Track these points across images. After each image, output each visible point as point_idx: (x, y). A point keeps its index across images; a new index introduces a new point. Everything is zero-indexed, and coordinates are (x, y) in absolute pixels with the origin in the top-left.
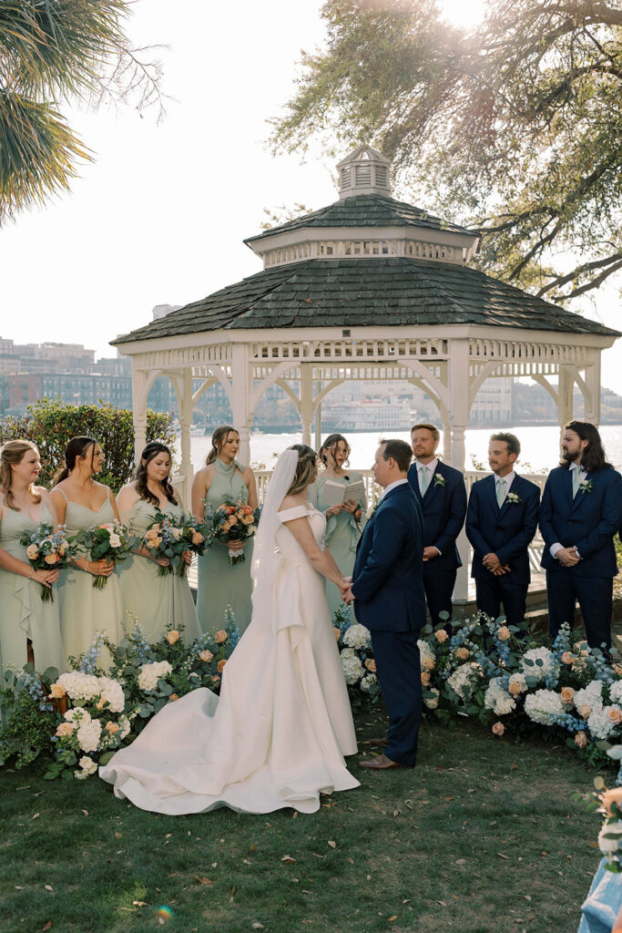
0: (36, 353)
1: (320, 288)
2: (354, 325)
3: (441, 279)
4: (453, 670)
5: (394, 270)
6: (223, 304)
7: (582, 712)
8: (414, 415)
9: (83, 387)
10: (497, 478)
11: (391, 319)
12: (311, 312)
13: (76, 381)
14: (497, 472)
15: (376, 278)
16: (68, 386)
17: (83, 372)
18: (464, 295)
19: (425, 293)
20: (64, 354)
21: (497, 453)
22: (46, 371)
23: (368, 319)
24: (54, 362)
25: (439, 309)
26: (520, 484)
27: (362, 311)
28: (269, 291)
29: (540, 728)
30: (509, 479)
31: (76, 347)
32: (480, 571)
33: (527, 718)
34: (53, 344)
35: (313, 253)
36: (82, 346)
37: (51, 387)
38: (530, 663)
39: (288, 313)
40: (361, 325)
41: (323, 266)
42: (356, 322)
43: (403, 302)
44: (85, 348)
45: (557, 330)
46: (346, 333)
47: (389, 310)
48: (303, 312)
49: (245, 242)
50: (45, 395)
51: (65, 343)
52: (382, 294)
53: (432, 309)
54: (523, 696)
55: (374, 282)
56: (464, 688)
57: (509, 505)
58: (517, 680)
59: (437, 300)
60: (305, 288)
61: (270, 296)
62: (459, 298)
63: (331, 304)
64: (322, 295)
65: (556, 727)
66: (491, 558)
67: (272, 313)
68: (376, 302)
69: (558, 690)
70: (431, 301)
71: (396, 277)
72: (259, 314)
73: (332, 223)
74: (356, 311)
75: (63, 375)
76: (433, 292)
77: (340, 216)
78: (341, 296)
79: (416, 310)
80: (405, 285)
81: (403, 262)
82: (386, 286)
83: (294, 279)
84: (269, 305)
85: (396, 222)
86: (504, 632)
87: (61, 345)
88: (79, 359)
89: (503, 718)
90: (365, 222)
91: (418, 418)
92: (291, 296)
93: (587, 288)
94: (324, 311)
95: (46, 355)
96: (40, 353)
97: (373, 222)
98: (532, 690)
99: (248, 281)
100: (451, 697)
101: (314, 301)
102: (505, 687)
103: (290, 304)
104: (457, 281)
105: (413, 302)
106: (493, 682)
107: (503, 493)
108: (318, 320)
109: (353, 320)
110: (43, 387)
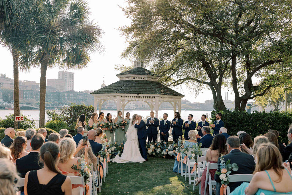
0: (21, 83)
1: (132, 86)
2: (139, 94)
3: (154, 85)
4: (157, 149)
5: (145, 83)
6: (114, 87)
7: (176, 153)
8: (134, 106)
9: (36, 94)
10: (164, 120)
11: (146, 93)
12: (131, 90)
13: (34, 93)
14: (164, 119)
15: (142, 84)
16: (32, 94)
17: (36, 90)
18: (157, 88)
19: (151, 88)
20: (30, 84)
21: (165, 116)
22: (24, 89)
23: (142, 93)
24: (27, 86)
25: (154, 91)
26: (168, 122)
27: (140, 91)
28: (123, 86)
29: (170, 156)
30: (166, 121)
31: (34, 82)
32: (161, 135)
33: (168, 155)
34: (27, 81)
35: (130, 79)
36: (36, 82)
37: (26, 94)
38: (169, 147)
39: (127, 91)
40: (141, 94)
41: (132, 81)
42: (140, 93)
43: (147, 89)
44: (37, 82)
45: (174, 95)
46: (138, 95)
47: (145, 91)
48: (130, 91)
49: (116, 75)
50: (24, 96)
51: (30, 81)
52: (143, 88)
53: (153, 91)
54: (168, 152)
55: (142, 85)
56: (159, 152)
57: (165, 125)
58: (167, 150)
59: (153, 89)
60: (130, 86)
61: (123, 87)
62: (157, 89)
63: (135, 89)
64: (133, 87)
65: (173, 155)
66: (162, 133)
67: (125, 90)
68: (143, 89)
69: (173, 151)
70: (152, 90)
71: (146, 84)
72: (122, 91)
73: (134, 74)
74: (139, 91)
75: (30, 90)
76: (152, 88)
77: (135, 72)
78: (136, 88)
79: (150, 91)
80: (147, 86)
81: (147, 81)
82: (144, 86)
83: (127, 84)
84: (124, 89)
85: (145, 74)
86: (165, 143)
87: (29, 81)
88: (35, 86)
89: (165, 155)
90: (140, 74)
91: (135, 107)
92: (127, 87)
93: (180, 84)
94: (134, 91)
95: (24, 84)
96: (23, 83)
97: (142, 74)
98: (169, 151)
99: (117, 82)
100: (157, 153)
101: (132, 88)
102: (165, 151)
103: (128, 89)
104: (156, 85)
105: (149, 89)
106: (164, 150)
107: (165, 123)
108: (133, 92)
109: (139, 93)
110: (24, 94)
